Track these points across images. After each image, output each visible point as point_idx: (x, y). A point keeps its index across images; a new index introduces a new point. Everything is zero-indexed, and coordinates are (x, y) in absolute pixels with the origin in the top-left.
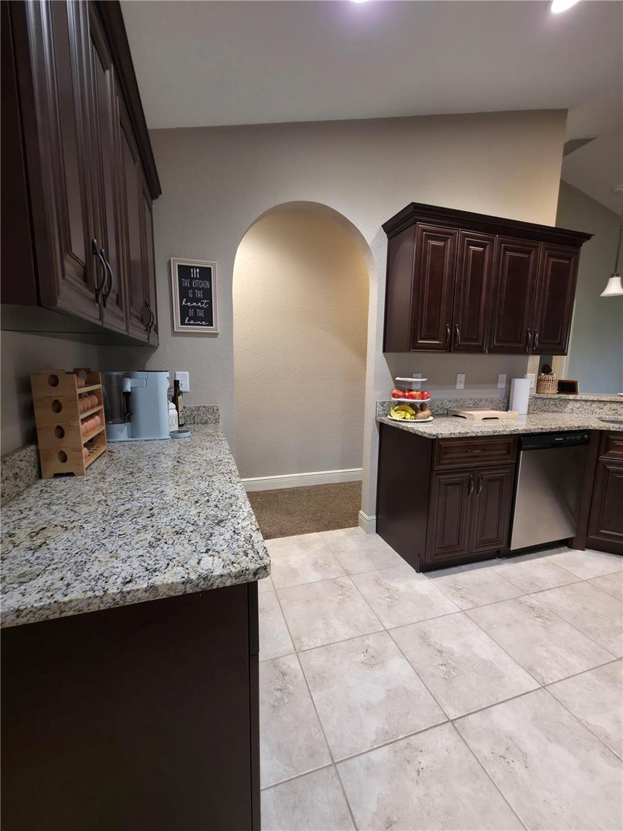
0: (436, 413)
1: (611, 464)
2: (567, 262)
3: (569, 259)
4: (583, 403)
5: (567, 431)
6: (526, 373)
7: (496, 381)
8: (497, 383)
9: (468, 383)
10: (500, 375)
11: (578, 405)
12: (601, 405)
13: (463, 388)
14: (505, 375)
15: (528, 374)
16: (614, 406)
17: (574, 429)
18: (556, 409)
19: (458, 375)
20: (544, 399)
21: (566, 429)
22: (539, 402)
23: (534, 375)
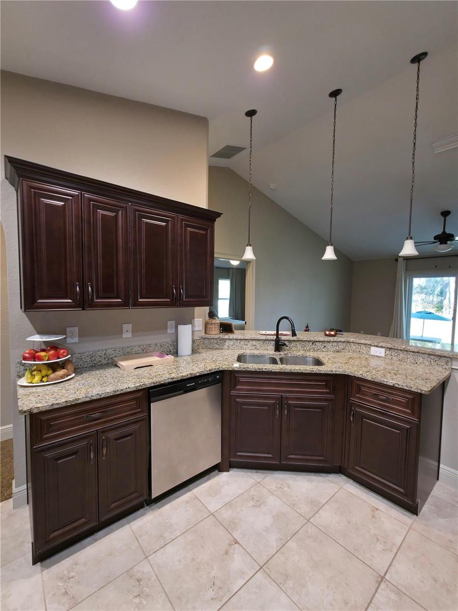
0: (100, 364)
1: (239, 397)
2: (204, 232)
3: (206, 230)
4: (235, 341)
5: (199, 376)
6: (194, 319)
7: (165, 328)
8: (167, 329)
9: (135, 331)
10: (169, 323)
11: (232, 343)
12: (246, 342)
13: (131, 336)
14: (174, 322)
15: (195, 319)
16: (254, 343)
17: (206, 373)
18: (218, 347)
19: (124, 325)
20: (209, 339)
21: (198, 374)
22: (206, 341)
23: (201, 319)
